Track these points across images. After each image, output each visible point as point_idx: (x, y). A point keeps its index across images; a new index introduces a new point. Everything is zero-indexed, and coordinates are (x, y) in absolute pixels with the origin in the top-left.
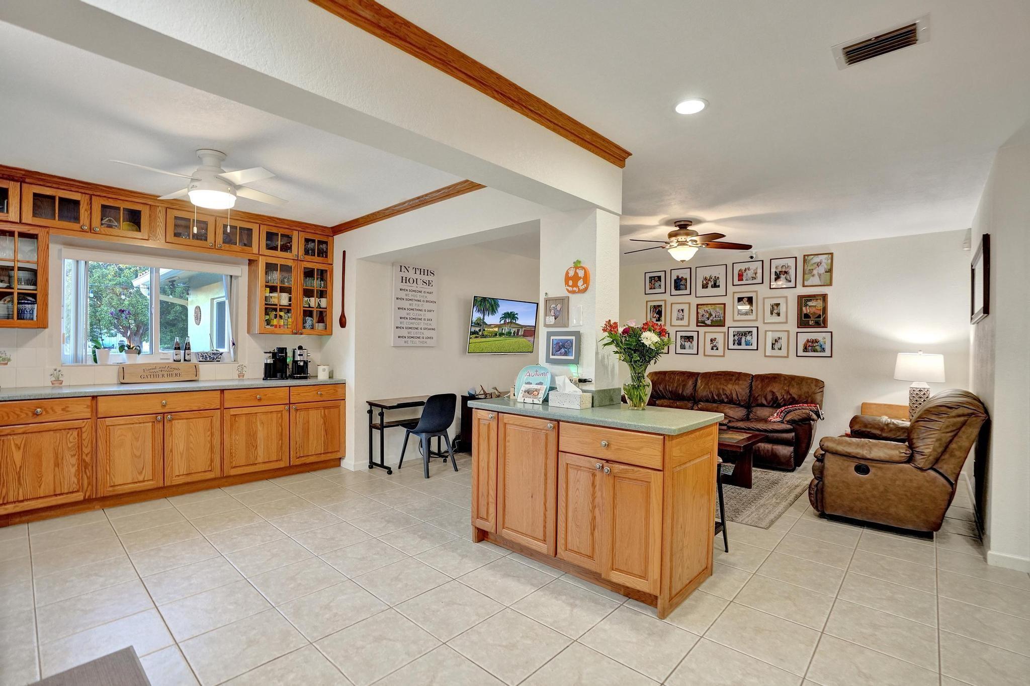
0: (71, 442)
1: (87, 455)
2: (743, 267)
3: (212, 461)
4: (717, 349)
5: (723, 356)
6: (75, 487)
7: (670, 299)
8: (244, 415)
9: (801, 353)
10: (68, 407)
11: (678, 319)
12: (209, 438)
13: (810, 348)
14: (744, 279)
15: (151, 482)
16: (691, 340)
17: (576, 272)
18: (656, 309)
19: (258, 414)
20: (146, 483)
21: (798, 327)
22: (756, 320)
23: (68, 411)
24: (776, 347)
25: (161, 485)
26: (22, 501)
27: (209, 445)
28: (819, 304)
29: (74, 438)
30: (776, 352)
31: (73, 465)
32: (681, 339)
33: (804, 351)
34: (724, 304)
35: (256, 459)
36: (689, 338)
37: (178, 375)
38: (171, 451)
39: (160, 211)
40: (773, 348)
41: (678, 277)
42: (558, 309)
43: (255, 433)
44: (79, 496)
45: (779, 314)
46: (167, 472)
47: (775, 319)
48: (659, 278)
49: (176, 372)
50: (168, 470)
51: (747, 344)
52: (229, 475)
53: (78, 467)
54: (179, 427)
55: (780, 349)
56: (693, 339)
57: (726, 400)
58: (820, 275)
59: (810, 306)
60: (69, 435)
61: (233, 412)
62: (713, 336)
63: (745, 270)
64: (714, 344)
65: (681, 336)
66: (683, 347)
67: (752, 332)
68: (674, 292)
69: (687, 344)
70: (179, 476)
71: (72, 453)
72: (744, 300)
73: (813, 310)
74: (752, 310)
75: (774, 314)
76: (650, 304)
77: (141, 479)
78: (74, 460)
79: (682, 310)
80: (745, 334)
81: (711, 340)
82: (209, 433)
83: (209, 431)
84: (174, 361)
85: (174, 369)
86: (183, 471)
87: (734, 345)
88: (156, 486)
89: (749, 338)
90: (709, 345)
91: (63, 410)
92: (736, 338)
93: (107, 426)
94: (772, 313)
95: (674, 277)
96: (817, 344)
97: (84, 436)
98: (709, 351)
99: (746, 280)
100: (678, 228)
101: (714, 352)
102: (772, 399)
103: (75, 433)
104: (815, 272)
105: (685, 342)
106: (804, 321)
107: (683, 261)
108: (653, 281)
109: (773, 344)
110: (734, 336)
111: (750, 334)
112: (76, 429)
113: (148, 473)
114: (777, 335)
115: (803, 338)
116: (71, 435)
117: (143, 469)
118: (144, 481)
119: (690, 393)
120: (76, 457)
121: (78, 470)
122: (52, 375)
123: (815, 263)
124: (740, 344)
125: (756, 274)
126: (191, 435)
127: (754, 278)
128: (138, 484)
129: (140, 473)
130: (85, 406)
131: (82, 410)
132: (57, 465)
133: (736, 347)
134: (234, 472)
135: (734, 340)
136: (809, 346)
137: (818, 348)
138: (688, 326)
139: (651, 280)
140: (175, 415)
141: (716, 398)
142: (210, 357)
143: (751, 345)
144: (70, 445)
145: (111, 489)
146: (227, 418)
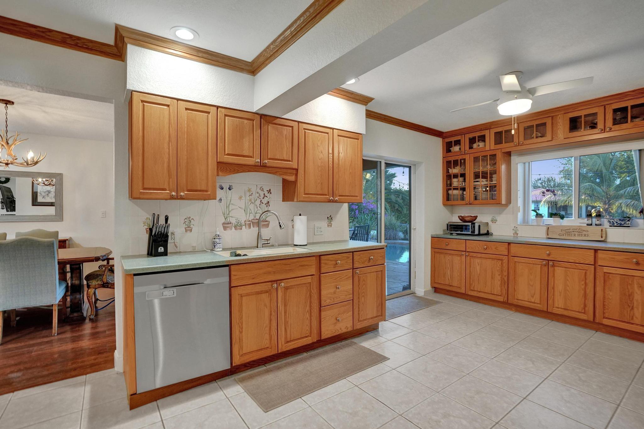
0: (499, 267)
1: (505, 277)
3: (585, 306)
6: (499, 293)
8: (619, 276)
10: (497, 247)
12: (583, 287)
15: (539, 305)
19: (635, 278)
20: (536, 305)
23: (497, 250)
25: (545, 310)
26: (480, 292)
27: (583, 292)
29: (500, 266)
31: (499, 280)
35: (632, 319)
37: (587, 236)
38: (553, 288)
39: (560, 118)
43: (631, 295)
44: (501, 299)
46: (550, 302)
49: (584, 233)
50: (551, 301)
52: (601, 322)
53: (501, 282)
54: (559, 271)
60: (498, 263)
61: (606, 270)
70: (558, 308)
71: (499, 273)
77: (533, 300)
78: (499, 278)
82: (583, 283)
83: (583, 281)
84: (587, 225)
85: (584, 230)
86: (561, 305)
88: (542, 310)
91: (495, 248)
93: (515, 262)
97: (504, 264)
103: (500, 262)
112: (501, 260)
113: (537, 298)
116: (499, 263)
117: (534, 294)
118: (535, 303)
120: (500, 276)
121: (501, 284)
122: (513, 230)
126: (568, 280)
128: (532, 304)
129: (533, 297)
130: (505, 248)
131: (503, 250)
132: (492, 278)
134: (606, 322)
140: (557, 263)
142: (617, 222)
144: (498, 269)
145: (516, 301)
146: (600, 274)
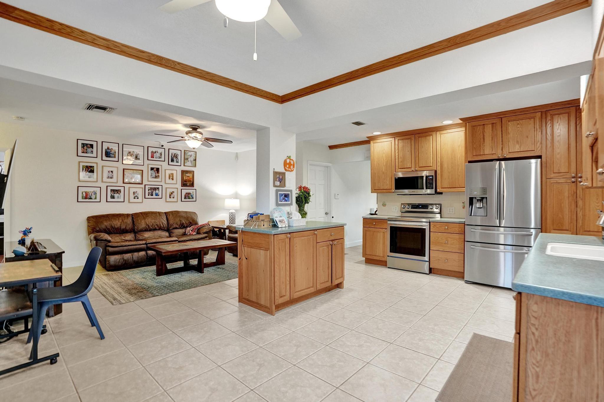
2: (154, 150)
4: (138, 198)
5: (142, 202)
7: (101, 163)
9: (183, 200)
11: (108, 178)
13: (187, 197)
14: (155, 157)
16: (119, 192)
17: (290, 161)
18: (88, 169)
21: (182, 187)
22: (161, 181)
24: (172, 196)
28: (190, 175)
30: (172, 200)
32: (111, 191)
33: (185, 199)
34: (142, 171)
36: (118, 191)
40: (170, 197)
41: (108, 148)
42: (281, 178)
45: (173, 179)
47: (171, 181)
48: (92, 146)
51: (157, 195)
55: (174, 198)
56: (120, 192)
57: (157, 228)
58: (191, 161)
59: (187, 176)
62: (135, 190)
63: (155, 152)
64: (136, 195)
65: (111, 190)
66: (113, 197)
67: (159, 188)
68: (104, 158)
69: (116, 195)
72: (154, 169)
73: (188, 178)
74: (159, 176)
75: (170, 179)
76: (82, 164)
79: (112, 172)
80: (155, 189)
81: (134, 193)
87: (149, 195)
89: (157, 191)
90: (132, 196)
92: (150, 191)
94: (169, 178)
95: (105, 147)
96: (190, 195)
98: (132, 200)
99: (156, 158)
100: (191, 129)
101: (136, 200)
102: (181, 224)
104: (189, 160)
105: (114, 193)
106: (184, 184)
107: (194, 148)
108: (86, 147)
109: (170, 195)
110: (149, 190)
111: (158, 190)
114: (172, 190)
115: (184, 192)
119: (131, 227)
123: (189, 155)
124: (152, 195)
125: (161, 155)
127: (160, 158)
133: (150, 197)
135: (149, 193)
136: (187, 196)
137: (190, 197)
138: (117, 183)
139: (84, 146)
141: (151, 228)
143: (159, 196)
